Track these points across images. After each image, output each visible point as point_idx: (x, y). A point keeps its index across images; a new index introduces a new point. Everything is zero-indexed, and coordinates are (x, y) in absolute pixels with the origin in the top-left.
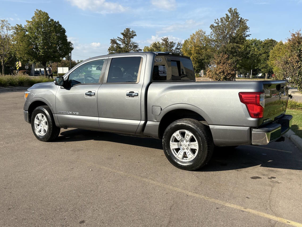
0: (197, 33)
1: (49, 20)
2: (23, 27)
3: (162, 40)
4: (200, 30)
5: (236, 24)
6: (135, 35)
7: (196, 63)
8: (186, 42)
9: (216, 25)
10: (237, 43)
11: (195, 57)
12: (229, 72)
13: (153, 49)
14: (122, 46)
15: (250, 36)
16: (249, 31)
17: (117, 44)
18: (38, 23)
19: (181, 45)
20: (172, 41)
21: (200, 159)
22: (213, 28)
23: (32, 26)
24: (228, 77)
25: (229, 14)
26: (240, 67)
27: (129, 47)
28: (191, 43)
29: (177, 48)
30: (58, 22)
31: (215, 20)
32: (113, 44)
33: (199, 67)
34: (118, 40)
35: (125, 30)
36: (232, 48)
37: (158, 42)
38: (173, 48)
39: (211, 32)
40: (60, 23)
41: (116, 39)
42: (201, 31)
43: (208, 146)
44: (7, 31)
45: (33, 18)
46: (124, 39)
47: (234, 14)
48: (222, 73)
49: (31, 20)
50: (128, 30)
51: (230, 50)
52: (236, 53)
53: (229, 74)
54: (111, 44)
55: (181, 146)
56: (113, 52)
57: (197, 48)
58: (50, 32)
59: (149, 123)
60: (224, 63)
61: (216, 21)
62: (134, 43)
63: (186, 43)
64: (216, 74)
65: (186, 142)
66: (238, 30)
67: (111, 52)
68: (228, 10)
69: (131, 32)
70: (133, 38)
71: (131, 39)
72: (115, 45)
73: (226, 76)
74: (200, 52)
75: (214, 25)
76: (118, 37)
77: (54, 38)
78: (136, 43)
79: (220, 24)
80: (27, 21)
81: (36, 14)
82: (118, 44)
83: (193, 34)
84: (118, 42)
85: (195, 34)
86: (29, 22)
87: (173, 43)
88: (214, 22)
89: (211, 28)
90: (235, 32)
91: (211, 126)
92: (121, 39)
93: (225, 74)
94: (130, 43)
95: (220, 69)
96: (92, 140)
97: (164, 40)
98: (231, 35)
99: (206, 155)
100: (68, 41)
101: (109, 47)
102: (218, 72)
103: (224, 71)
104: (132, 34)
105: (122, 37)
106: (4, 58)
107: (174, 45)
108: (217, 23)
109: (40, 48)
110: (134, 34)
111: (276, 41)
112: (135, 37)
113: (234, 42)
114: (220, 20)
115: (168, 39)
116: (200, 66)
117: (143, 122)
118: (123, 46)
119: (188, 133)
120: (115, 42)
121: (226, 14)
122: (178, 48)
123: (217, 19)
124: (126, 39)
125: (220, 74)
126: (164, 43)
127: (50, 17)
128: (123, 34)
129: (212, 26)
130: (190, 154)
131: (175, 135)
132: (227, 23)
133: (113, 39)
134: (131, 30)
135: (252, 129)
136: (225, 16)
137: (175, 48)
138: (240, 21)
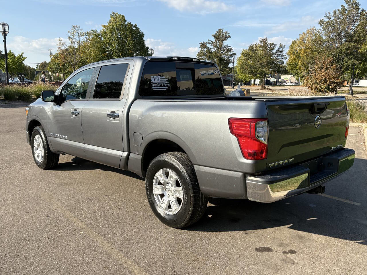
0: (308, 32)
1: (126, 23)
2: (98, 33)
3: (260, 41)
4: (312, 27)
5: (355, 18)
6: (229, 37)
8: (294, 43)
9: (328, 20)
10: (355, 42)
12: (332, 80)
13: (249, 53)
14: (213, 51)
17: (207, 48)
18: (113, 28)
19: (283, 47)
20: (271, 43)
21: (185, 214)
22: (323, 25)
23: (107, 31)
24: (332, 87)
25: (346, 6)
26: (361, 73)
27: (222, 51)
28: (301, 44)
29: (278, 50)
30: (136, 25)
32: (202, 48)
34: (208, 43)
35: (217, 32)
36: (346, 49)
37: (255, 44)
38: (273, 51)
39: (321, 29)
40: (138, 27)
41: (206, 42)
42: (313, 29)
43: (194, 195)
44: (79, 38)
45: (110, 22)
46: (216, 42)
47: (352, 4)
48: (323, 81)
49: (106, 24)
50: (221, 31)
51: (344, 51)
52: (353, 55)
53: (333, 82)
54: (201, 48)
55: (166, 192)
56: (203, 57)
57: (308, 50)
58: (126, 37)
59: (132, 155)
60: (326, 69)
61: (327, 15)
62: (227, 46)
63: (294, 45)
64: (316, 82)
65: (171, 186)
66: (358, 25)
67: (200, 57)
69: (224, 34)
70: (227, 40)
71: (224, 42)
72: (205, 49)
73: (328, 86)
75: (324, 20)
76: (209, 40)
77: (129, 44)
78: (229, 46)
79: (332, 18)
80: (102, 26)
81: (112, 17)
82: (209, 48)
83: (304, 33)
84: (209, 45)
85: (305, 32)
86: (105, 26)
87: (273, 45)
88: (325, 17)
89: (321, 24)
90: (353, 28)
91: (196, 167)
92: (212, 42)
93: (328, 83)
94: (223, 46)
95: (322, 76)
96: (98, 170)
97: (261, 42)
98: (347, 33)
99: (191, 209)
100: (146, 46)
101: (198, 52)
102: (318, 81)
103: (326, 79)
104: (225, 35)
105: (213, 40)
106: (75, 67)
107: (274, 47)
108: (328, 18)
109: (114, 55)
110: (228, 35)
112: (228, 39)
113: (351, 41)
114: (332, 14)
115: (267, 40)
117: (125, 154)
118: (215, 50)
119: (171, 174)
120: (205, 46)
121: (342, 6)
122: (280, 50)
123: (329, 13)
124: (218, 42)
125: (321, 82)
126: (262, 44)
127: (126, 20)
128: (214, 36)
129: (321, 22)
130: (174, 205)
131: (157, 175)
132: (343, 17)
133: (202, 42)
134: (224, 31)
135: (247, 175)
136: (340, 8)
137: (276, 51)
138: (361, 13)
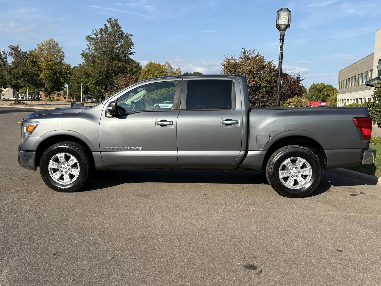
0: (47, 43)
4: (51, 39)
7: (48, 83)
8: (32, 53)
9: (95, 36)
11: (47, 74)
15: (134, 54)
16: (134, 48)
20: (24, 51)
31: (93, 30)
33: (53, 88)
39: (88, 45)
42: (52, 41)
47: (114, 26)
57: (50, 63)
66: (122, 46)
68: (107, 20)
74: (53, 67)
75: (91, 36)
79: (99, 36)
83: (42, 44)
85: (44, 43)
89: (88, 40)
97: (12, 49)
108: (95, 34)
111: (134, 60)
114: (99, 31)
116: (54, 86)
119: (300, 160)
121: (105, 25)
123: (96, 30)
126: (13, 52)
129: (89, 38)
131: (285, 163)
132: (106, 35)
136: (103, 27)
138: (122, 35)
